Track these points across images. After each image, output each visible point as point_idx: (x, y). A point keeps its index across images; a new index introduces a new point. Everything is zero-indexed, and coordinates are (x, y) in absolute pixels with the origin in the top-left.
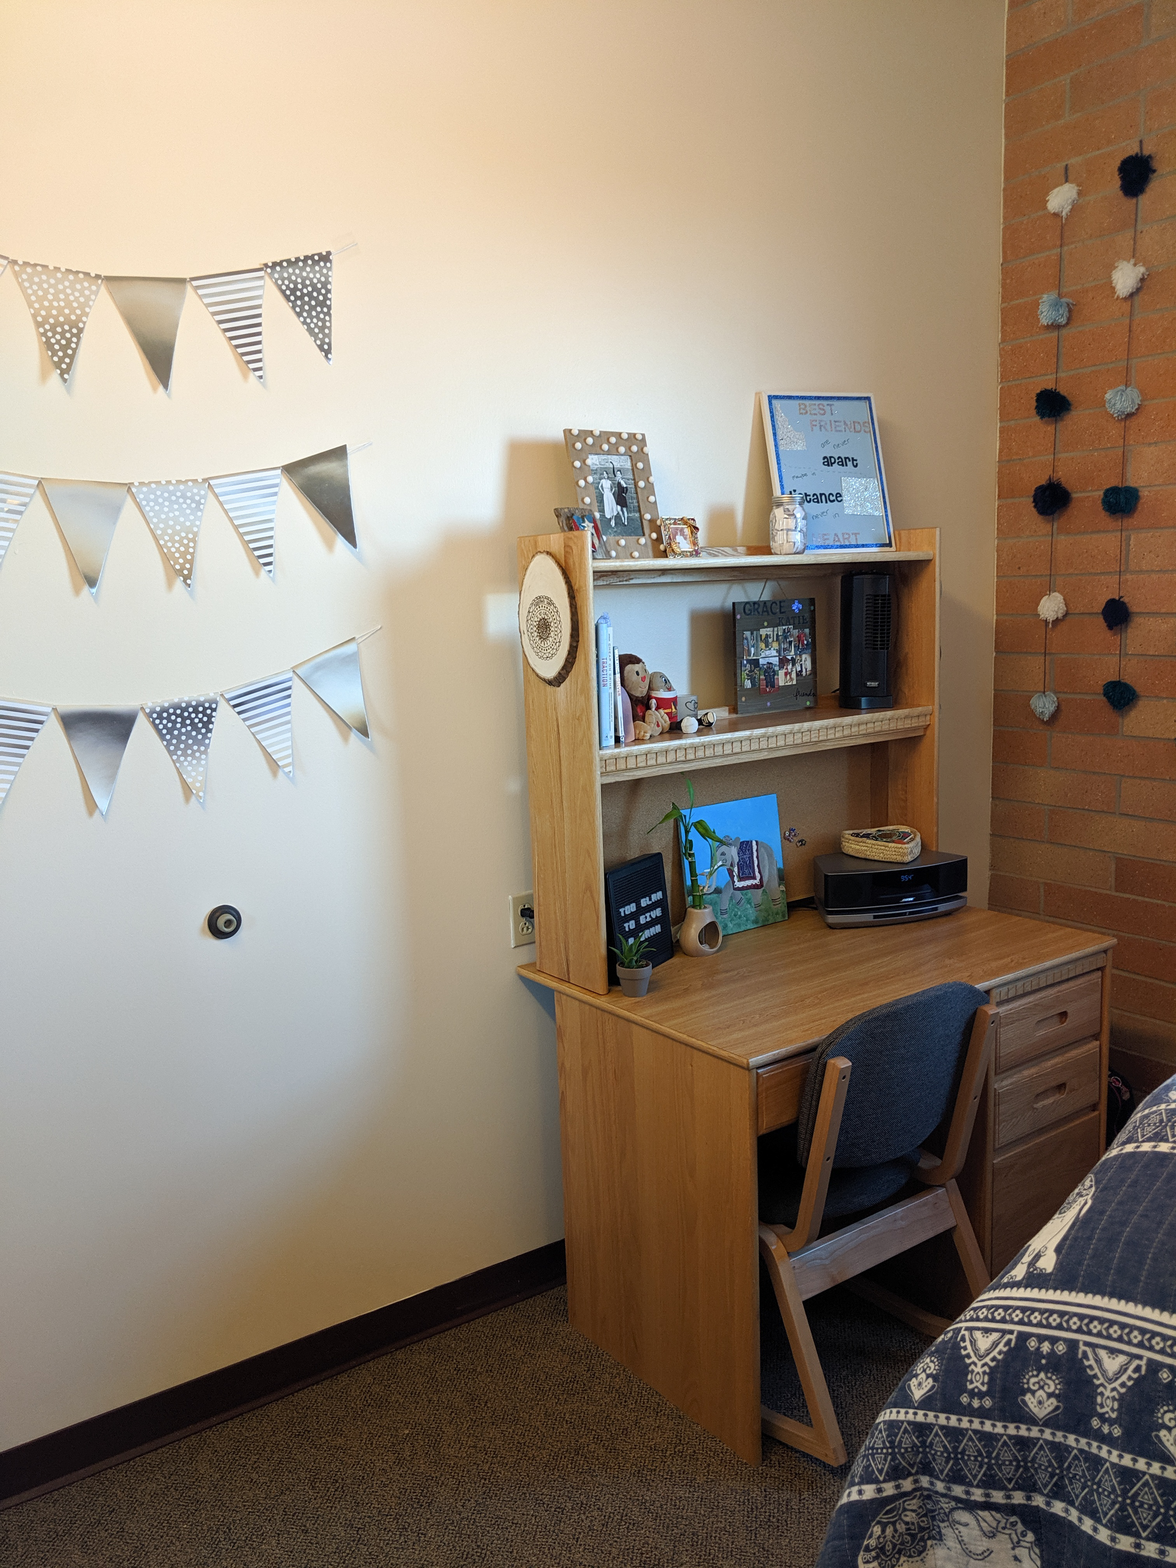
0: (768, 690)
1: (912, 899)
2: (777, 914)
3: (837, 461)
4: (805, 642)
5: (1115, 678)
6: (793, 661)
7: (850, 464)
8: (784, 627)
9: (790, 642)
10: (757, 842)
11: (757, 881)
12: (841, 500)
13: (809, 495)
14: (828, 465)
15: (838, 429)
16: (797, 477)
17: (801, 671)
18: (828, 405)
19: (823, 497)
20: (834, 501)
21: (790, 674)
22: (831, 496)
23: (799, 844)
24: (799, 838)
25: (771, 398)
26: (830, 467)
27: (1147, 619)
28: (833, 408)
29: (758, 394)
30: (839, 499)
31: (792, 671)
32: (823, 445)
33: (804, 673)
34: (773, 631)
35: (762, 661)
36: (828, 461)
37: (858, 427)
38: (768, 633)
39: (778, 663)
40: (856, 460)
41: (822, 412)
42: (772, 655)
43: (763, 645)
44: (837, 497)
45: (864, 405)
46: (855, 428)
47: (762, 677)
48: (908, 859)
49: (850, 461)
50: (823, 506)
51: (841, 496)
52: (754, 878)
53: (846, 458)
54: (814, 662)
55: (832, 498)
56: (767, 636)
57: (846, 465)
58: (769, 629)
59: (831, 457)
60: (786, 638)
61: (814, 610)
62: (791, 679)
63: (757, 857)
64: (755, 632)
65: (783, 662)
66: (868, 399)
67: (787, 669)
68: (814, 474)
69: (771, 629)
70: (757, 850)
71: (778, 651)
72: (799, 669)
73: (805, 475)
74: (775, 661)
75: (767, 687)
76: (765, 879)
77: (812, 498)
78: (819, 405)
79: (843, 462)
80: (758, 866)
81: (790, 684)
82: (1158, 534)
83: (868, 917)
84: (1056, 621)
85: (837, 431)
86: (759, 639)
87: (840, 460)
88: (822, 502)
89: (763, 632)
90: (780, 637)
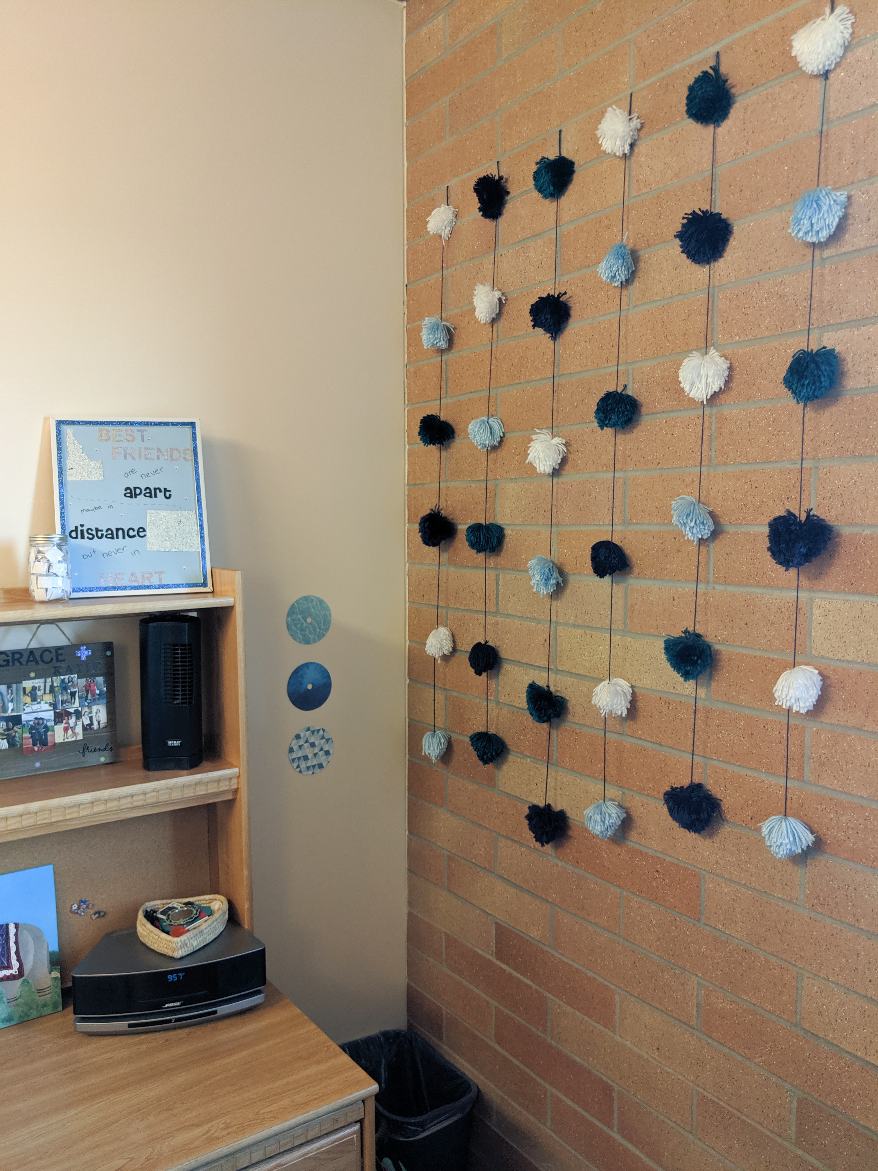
0: (36, 749)
1: (178, 1004)
2: (45, 1005)
3: (144, 492)
4: (98, 692)
5: (482, 729)
6: (78, 714)
7: (160, 495)
8: (62, 677)
9: (73, 694)
10: (17, 926)
11: (14, 971)
12: (145, 536)
13: (102, 531)
14: (131, 497)
15: (149, 456)
16: (88, 510)
17: (92, 724)
18: (138, 431)
19: (120, 532)
20: (134, 536)
21: (73, 729)
22: (131, 531)
23: (94, 917)
24: (96, 909)
25: (59, 423)
26: (134, 499)
27: (513, 667)
28: (145, 434)
29: (46, 419)
30: (141, 534)
31: (76, 725)
32: (127, 475)
33: (95, 726)
34: (45, 682)
35: (25, 718)
36: (131, 493)
37: (176, 454)
38: (37, 685)
39: (53, 718)
40: (170, 491)
41: (130, 438)
42: (43, 709)
43: (28, 699)
44: (138, 532)
45: (188, 430)
46: (171, 456)
47: (28, 735)
48: (178, 954)
49: (161, 491)
50: (120, 542)
51: (144, 530)
52: (9, 967)
53: (155, 489)
54: (111, 713)
55: (131, 533)
56: (34, 688)
57: (156, 496)
58: (37, 680)
59: (135, 488)
60: (65, 689)
61: (112, 656)
62: (75, 734)
63: (16, 943)
64: (14, 686)
65: (59, 717)
66: (192, 424)
67: (68, 723)
68: (111, 506)
69: (43, 680)
70: (16, 935)
71: (54, 705)
72: (87, 722)
73: (99, 508)
74: (49, 715)
75: (34, 744)
76: (27, 969)
77: (105, 534)
78: (126, 430)
79: (151, 493)
80: (17, 953)
81: (74, 739)
82: (519, 577)
83: (122, 1025)
84: (445, 658)
85: (146, 459)
86: (22, 693)
87: (148, 491)
88: (117, 538)
89: (28, 684)
90: (56, 689)
